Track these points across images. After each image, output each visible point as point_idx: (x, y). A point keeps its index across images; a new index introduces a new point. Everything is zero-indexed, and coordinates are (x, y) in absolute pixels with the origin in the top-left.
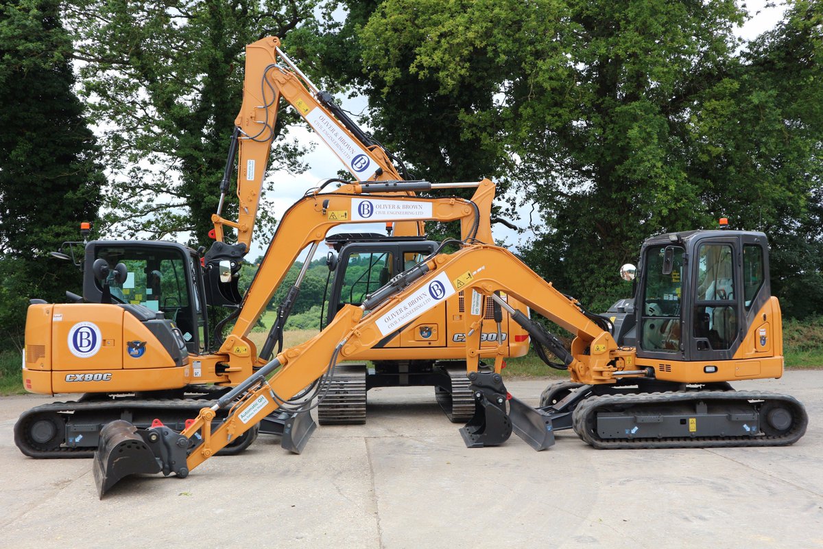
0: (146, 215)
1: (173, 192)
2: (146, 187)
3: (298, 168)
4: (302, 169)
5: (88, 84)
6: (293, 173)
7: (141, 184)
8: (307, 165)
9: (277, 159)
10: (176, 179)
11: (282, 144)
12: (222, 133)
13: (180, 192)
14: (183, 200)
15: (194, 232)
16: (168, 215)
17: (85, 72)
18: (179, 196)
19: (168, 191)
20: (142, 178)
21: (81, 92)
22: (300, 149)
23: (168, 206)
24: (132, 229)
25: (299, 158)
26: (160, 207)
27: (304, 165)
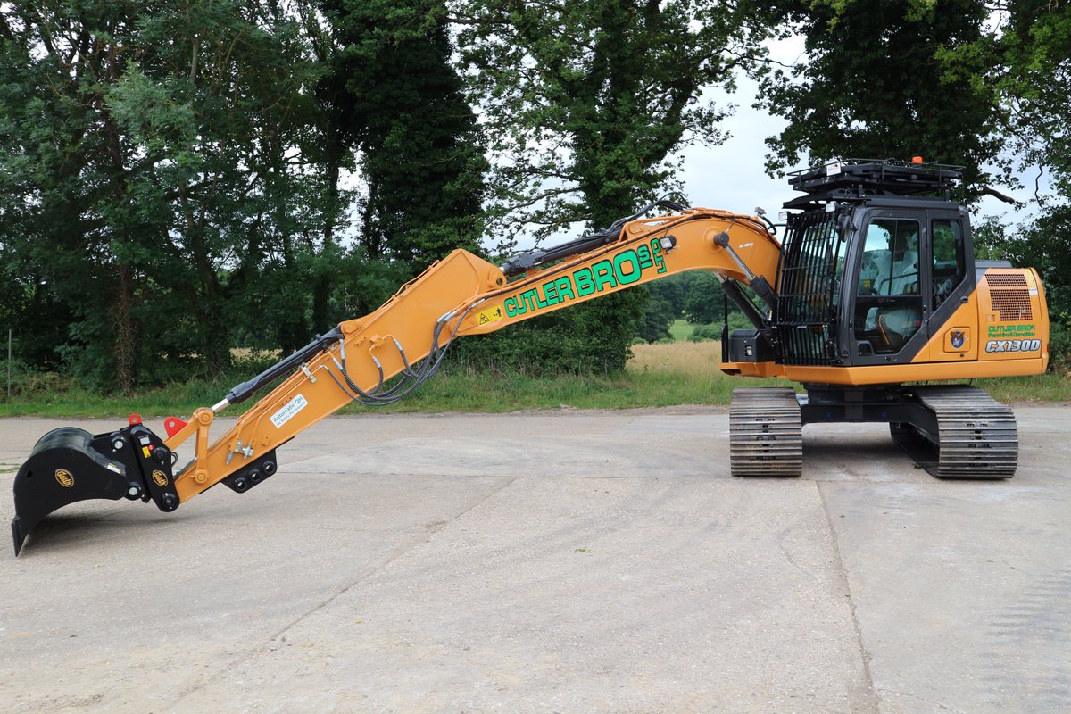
0: (532, 203)
1: (564, 174)
2: (533, 170)
3: (716, 137)
4: (721, 138)
5: (465, 53)
6: (711, 145)
7: (527, 167)
8: (727, 134)
9: (688, 128)
10: (567, 157)
11: (694, 108)
12: (621, 98)
13: (573, 173)
14: (576, 184)
15: (590, 222)
16: (560, 203)
17: (462, 39)
18: (571, 179)
19: (558, 174)
20: (528, 160)
21: (458, 65)
22: (716, 113)
23: (558, 192)
24: (519, 221)
25: (715, 125)
26: (548, 193)
27: (723, 134)
